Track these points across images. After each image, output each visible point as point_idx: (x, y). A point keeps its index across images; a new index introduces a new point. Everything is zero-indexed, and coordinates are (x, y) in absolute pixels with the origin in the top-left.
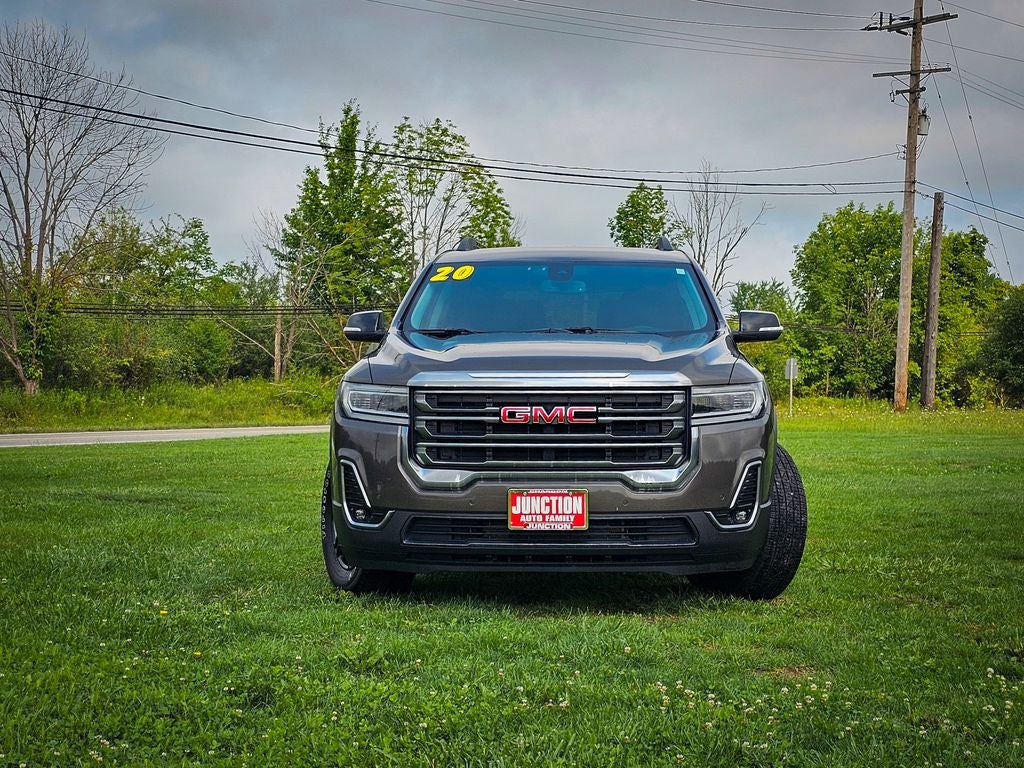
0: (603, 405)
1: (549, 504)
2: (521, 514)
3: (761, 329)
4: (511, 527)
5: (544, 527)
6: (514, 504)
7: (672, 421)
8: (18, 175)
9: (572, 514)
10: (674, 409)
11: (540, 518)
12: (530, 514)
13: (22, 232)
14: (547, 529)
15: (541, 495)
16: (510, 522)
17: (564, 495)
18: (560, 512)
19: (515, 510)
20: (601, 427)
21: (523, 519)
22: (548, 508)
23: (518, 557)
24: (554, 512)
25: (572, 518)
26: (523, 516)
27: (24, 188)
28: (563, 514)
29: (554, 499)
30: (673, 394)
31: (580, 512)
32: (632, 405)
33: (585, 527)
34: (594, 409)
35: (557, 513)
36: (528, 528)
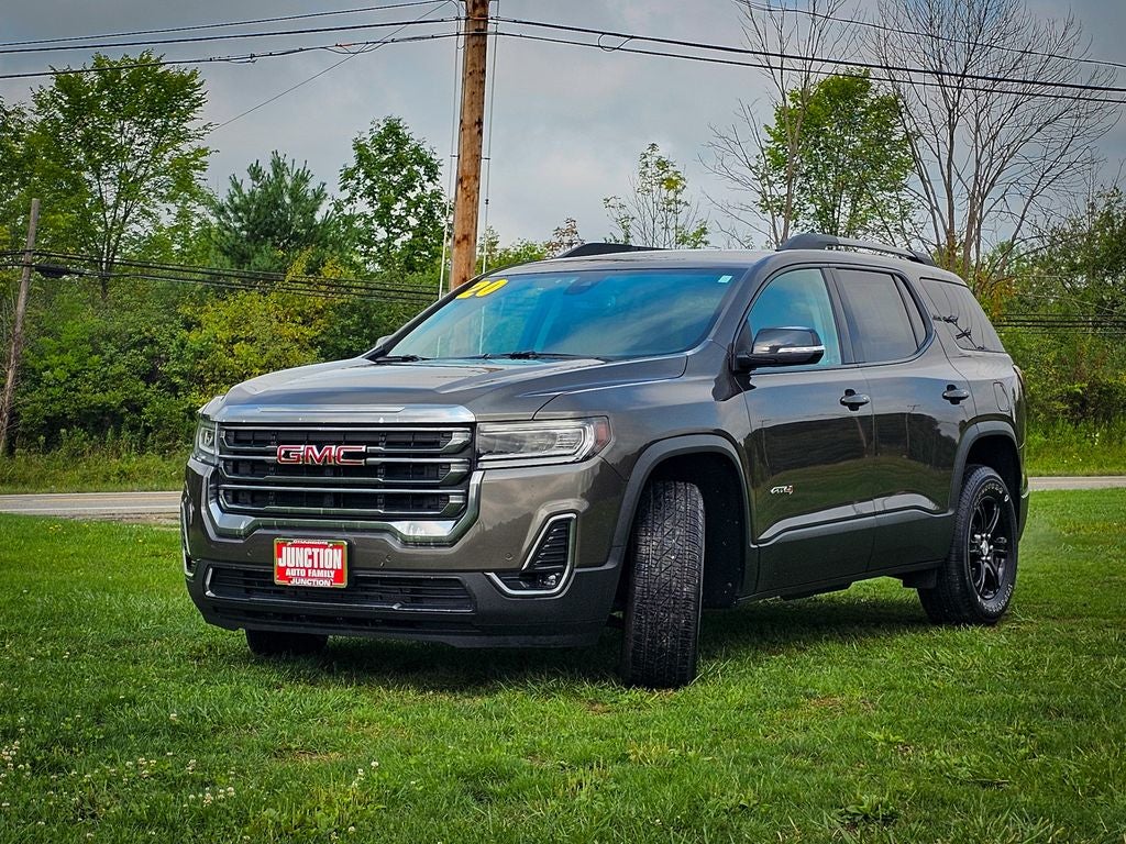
0: (376, 444)
1: (311, 557)
2: (287, 567)
3: (781, 350)
4: (277, 582)
5: (306, 583)
6: (280, 555)
7: (449, 464)
8: (939, 157)
9: (332, 569)
10: (451, 450)
11: (303, 572)
12: (295, 567)
13: (945, 227)
14: (310, 584)
15: (305, 546)
16: (276, 576)
17: (325, 547)
18: (322, 566)
19: (281, 563)
20: (371, 470)
21: (288, 573)
22: (310, 561)
23: (287, 616)
24: (316, 566)
25: (333, 573)
26: (288, 570)
27: (945, 170)
28: (324, 569)
29: (316, 551)
30: (451, 432)
31: (339, 568)
32: (407, 444)
33: (343, 585)
34: (364, 448)
35: (319, 568)
36: (292, 582)
